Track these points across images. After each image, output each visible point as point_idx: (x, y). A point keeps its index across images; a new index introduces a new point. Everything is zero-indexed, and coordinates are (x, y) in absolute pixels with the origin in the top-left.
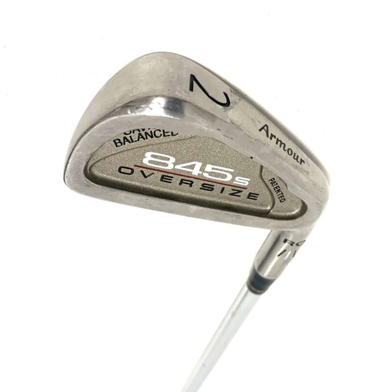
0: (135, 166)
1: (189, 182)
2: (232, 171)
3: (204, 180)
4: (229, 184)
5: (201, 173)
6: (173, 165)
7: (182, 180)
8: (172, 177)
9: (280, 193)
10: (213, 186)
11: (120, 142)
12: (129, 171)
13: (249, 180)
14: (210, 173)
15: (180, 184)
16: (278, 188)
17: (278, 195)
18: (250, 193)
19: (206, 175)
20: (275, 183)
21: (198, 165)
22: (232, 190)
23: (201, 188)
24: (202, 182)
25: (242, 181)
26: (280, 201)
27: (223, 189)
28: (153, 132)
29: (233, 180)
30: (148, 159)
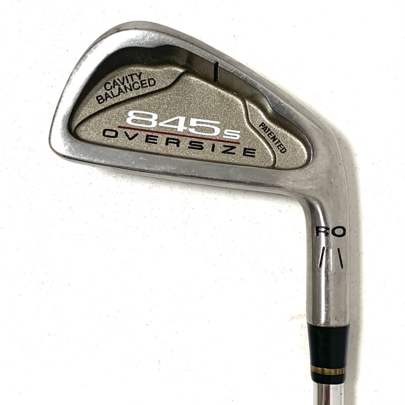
0: (119, 127)
1: (176, 141)
2: (219, 123)
3: (190, 137)
4: (218, 138)
5: (186, 128)
6: (156, 122)
7: (168, 139)
8: (157, 137)
9: (277, 141)
10: (202, 143)
11: (102, 98)
12: (114, 134)
13: (239, 132)
14: (196, 128)
15: (167, 144)
16: (273, 135)
17: (276, 144)
18: (245, 149)
19: (192, 131)
20: (267, 129)
21: (182, 120)
22: (224, 146)
23: (189, 148)
24: (189, 139)
25: (232, 135)
26: (281, 151)
27: (214, 146)
28: (132, 85)
29: (222, 133)
30: (131, 117)
